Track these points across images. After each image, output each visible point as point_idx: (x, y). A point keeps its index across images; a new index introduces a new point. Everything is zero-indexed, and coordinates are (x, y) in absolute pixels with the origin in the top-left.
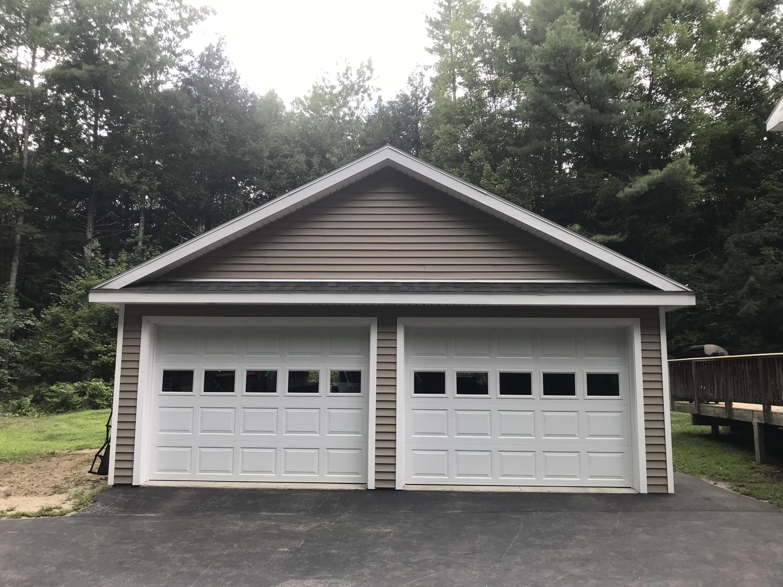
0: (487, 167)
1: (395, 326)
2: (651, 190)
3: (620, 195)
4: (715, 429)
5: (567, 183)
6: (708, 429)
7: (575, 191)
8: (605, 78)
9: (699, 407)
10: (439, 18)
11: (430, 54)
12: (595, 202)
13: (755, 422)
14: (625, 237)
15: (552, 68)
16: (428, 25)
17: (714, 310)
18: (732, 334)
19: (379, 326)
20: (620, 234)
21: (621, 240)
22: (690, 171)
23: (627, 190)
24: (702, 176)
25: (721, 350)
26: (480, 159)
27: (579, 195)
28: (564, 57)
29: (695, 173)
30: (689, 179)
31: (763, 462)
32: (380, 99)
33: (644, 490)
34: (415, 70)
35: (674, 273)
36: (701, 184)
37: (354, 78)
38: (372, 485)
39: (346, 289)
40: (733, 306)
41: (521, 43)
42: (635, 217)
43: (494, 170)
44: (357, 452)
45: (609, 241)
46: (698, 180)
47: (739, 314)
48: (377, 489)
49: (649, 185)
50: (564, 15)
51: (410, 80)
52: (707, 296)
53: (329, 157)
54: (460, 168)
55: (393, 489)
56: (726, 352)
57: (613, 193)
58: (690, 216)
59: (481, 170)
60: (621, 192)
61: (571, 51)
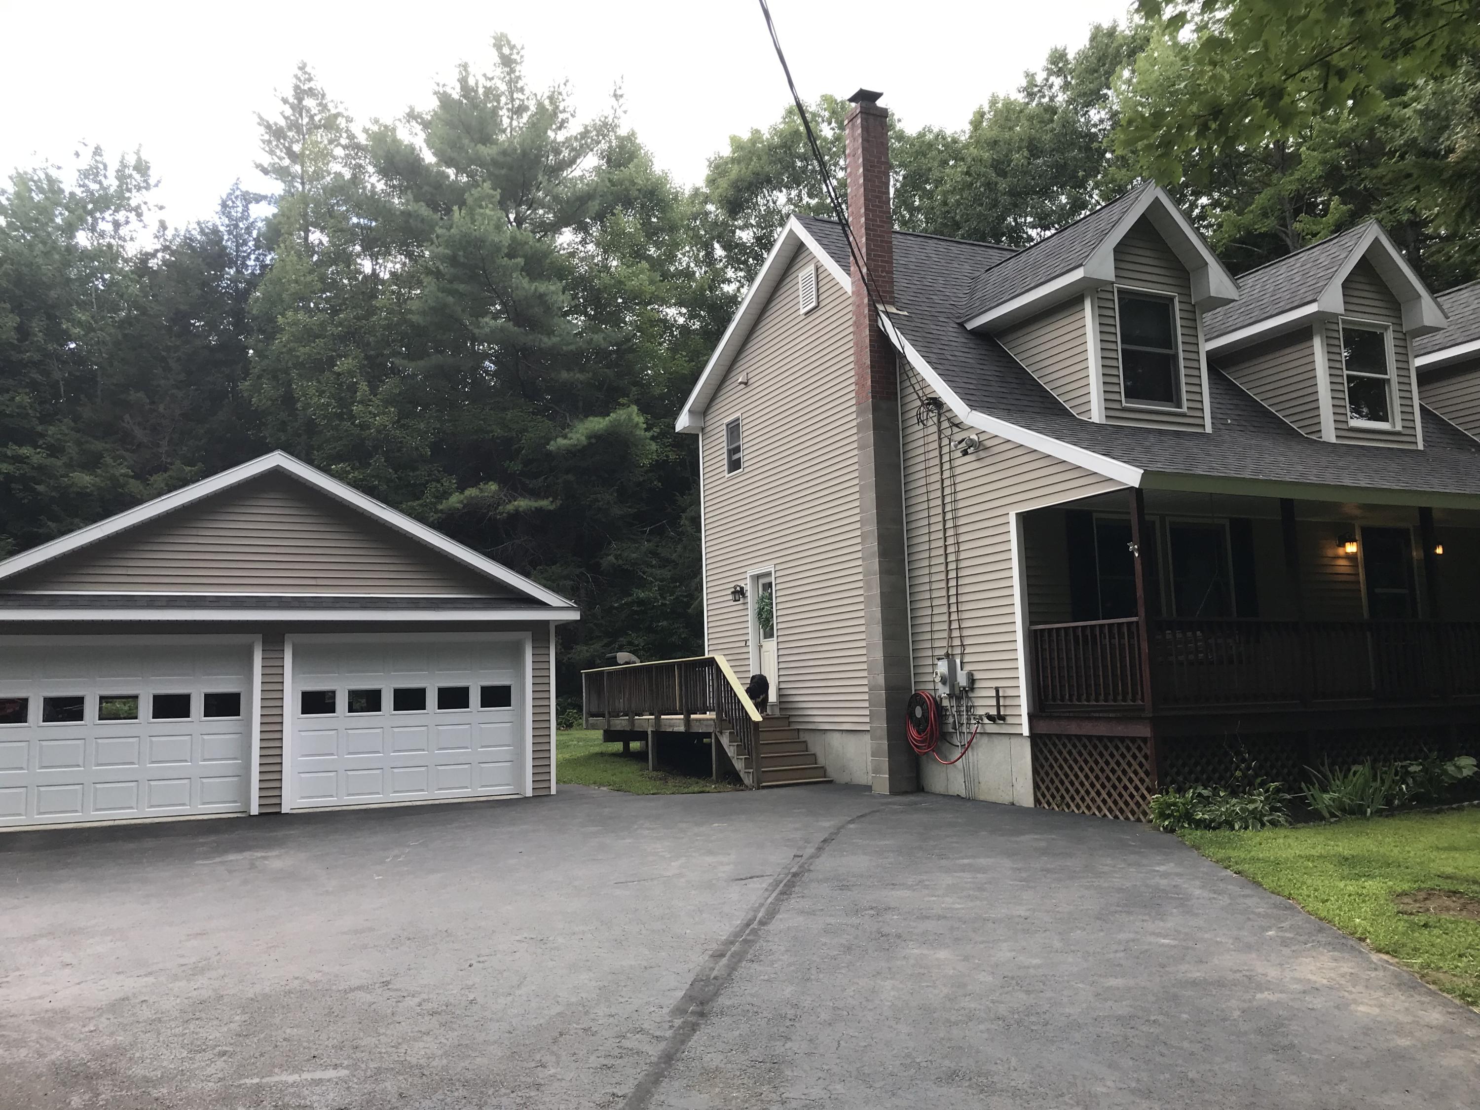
0: (363, 386)
1: (283, 643)
2: (590, 444)
3: (552, 447)
4: (626, 746)
5: (482, 420)
6: (618, 746)
7: (492, 432)
8: (533, 288)
9: (609, 722)
10: (282, 123)
11: (262, 174)
12: (521, 449)
13: (649, 730)
14: (559, 503)
15: (462, 260)
16: (262, 130)
17: (663, 605)
18: (683, 636)
19: (264, 643)
20: (551, 499)
21: (552, 507)
22: (637, 424)
23: (561, 441)
24: (655, 429)
25: (633, 658)
26: (352, 374)
27: (498, 438)
28: (480, 248)
29: (645, 426)
30: (641, 433)
31: (653, 770)
32: (163, 226)
33: (529, 793)
34: (233, 190)
35: (620, 555)
36: (653, 438)
37: (112, 183)
38: (255, 810)
39: (229, 604)
40: (685, 600)
41: (416, 208)
42: (570, 477)
43: (374, 391)
44: (235, 779)
45: (536, 508)
46: (649, 434)
47: (690, 611)
48: (261, 814)
49: (589, 437)
50: (479, 189)
51: (224, 205)
52: (659, 585)
53: (68, 328)
54: (319, 382)
55: (279, 813)
56: (637, 660)
57: (543, 441)
58: (641, 479)
59: (353, 389)
60: (552, 443)
61: (487, 244)
